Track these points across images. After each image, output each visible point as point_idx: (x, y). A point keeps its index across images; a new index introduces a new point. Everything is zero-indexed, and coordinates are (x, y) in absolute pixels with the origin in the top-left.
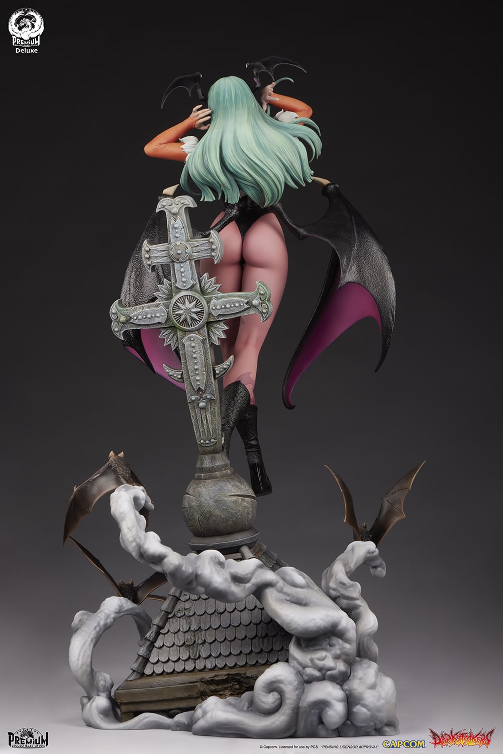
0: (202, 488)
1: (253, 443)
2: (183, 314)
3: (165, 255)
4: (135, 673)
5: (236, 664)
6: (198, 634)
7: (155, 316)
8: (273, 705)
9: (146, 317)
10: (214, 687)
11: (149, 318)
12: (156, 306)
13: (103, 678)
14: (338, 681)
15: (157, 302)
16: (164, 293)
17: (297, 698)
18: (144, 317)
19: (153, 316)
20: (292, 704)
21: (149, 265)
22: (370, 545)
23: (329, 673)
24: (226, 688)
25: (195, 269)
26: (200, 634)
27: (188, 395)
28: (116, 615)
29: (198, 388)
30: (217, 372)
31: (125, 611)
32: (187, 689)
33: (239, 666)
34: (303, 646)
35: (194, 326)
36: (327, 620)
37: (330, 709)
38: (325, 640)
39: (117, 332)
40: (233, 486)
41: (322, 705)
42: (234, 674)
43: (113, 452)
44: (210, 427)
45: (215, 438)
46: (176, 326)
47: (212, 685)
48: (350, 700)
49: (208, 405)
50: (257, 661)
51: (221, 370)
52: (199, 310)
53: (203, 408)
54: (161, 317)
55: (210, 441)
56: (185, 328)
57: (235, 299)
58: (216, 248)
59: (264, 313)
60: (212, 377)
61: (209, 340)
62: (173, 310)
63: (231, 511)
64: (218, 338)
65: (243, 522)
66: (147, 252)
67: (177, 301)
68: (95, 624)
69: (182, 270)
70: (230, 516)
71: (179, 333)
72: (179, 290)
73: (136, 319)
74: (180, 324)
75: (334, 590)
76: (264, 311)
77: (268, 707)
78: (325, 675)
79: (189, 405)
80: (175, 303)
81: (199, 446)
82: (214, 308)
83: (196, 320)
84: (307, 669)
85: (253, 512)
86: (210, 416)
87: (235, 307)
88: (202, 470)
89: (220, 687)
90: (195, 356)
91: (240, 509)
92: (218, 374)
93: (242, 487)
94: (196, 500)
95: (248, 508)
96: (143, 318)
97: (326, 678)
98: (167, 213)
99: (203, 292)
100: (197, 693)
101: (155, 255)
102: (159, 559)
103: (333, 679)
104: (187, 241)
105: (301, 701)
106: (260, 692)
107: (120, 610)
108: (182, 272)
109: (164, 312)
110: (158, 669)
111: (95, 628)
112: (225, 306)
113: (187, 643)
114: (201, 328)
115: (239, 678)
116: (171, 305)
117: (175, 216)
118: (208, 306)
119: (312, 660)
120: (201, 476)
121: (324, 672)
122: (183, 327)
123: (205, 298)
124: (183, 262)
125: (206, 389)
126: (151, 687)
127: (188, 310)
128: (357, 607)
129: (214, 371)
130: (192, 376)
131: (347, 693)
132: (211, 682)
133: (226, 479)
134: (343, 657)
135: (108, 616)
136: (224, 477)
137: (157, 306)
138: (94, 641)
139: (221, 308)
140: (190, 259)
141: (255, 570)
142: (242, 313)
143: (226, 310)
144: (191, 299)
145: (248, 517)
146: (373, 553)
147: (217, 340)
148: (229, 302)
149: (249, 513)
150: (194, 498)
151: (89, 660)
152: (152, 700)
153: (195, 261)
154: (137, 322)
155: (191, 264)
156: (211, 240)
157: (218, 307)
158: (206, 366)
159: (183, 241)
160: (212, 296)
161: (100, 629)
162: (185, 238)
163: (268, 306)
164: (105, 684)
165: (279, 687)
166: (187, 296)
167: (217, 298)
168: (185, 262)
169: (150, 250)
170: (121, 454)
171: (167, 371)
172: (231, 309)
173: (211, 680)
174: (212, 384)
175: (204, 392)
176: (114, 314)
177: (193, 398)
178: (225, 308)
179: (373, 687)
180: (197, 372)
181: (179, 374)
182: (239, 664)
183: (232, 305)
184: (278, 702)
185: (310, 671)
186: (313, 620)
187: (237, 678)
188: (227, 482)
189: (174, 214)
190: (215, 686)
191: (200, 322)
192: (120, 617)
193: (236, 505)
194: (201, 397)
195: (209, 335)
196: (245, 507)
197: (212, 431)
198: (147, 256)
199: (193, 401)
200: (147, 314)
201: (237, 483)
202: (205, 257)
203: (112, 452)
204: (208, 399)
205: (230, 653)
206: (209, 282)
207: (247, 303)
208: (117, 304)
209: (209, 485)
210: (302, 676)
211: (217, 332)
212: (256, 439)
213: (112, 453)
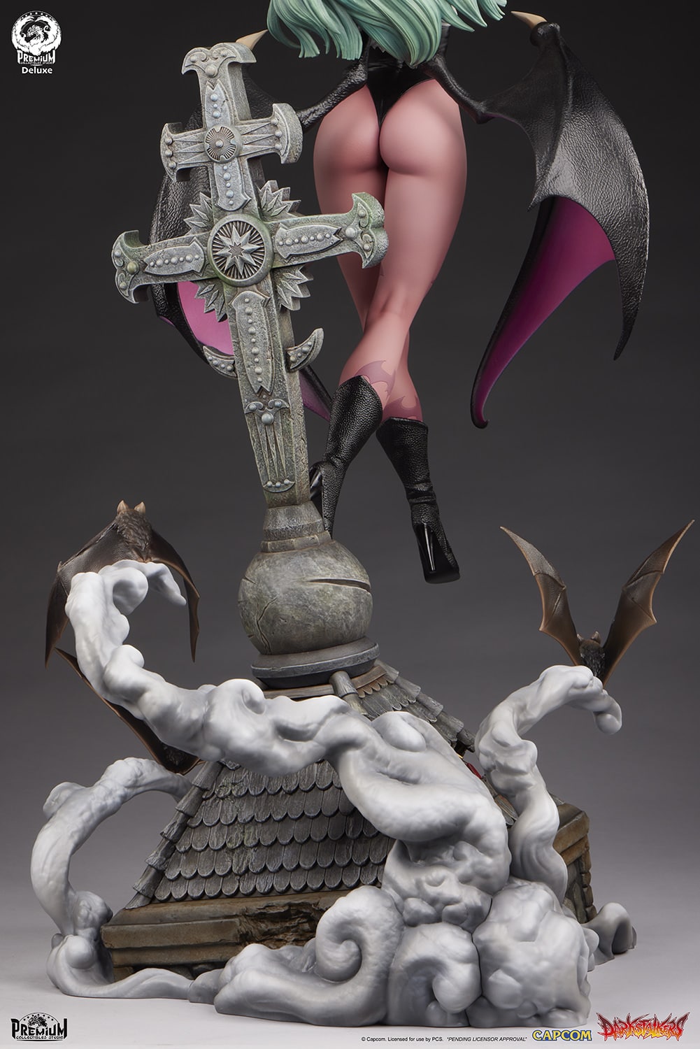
0: (266, 566)
1: (422, 488)
2: (228, 256)
3: (198, 150)
4: (142, 897)
5: (306, 886)
6: (249, 828)
7: (185, 259)
8: (346, 965)
9: (170, 262)
10: (267, 926)
11: (174, 264)
12: (186, 242)
13: (86, 904)
14: (464, 924)
15: (189, 234)
16: (201, 219)
17: (387, 954)
18: (167, 261)
19: (181, 259)
20: (376, 965)
21: (173, 169)
22: (583, 675)
23: (450, 908)
24: (288, 929)
25: (249, 173)
26: (252, 830)
27: (244, 401)
28: (127, 790)
29: (259, 387)
30: (292, 359)
31: (146, 785)
32: (219, 928)
33: (312, 889)
34: (411, 858)
35: (249, 276)
36: (447, 811)
37: (444, 975)
38: (448, 848)
39: (124, 290)
40: (320, 563)
41: (429, 969)
42: (299, 904)
43: (125, 502)
44: (283, 457)
45: (291, 477)
46: (219, 277)
47: (263, 922)
48: (485, 961)
49: (278, 418)
50: (342, 881)
51: (299, 355)
52: (256, 247)
53: (269, 424)
54: (193, 262)
55: (282, 482)
56: (233, 280)
57: (317, 226)
58: (283, 135)
59: (367, 251)
60: (284, 368)
61: (277, 301)
62: (213, 247)
63: (313, 608)
64: (292, 297)
65: (336, 628)
66: (169, 145)
67: (219, 231)
68: (84, 807)
69: (226, 176)
70: (311, 617)
71: (227, 290)
72: (223, 212)
73: (153, 266)
74: (226, 274)
75: (487, 754)
76: (367, 247)
77: (336, 967)
78: (441, 914)
79: (247, 418)
80: (217, 235)
81: (264, 491)
82: (281, 243)
83: (251, 265)
84: (410, 900)
85: (359, 611)
86: (281, 437)
87: (317, 240)
88: (269, 535)
89: (278, 926)
90: (252, 330)
91: (330, 605)
92: (294, 362)
93: (338, 565)
94: (253, 588)
95: (347, 604)
96: (164, 263)
97: (443, 919)
98: (200, 75)
99: (263, 215)
100: (235, 936)
101: (181, 151)
102: (135, 694)
103: (455, 920)
104: (234, 123)
105: (394, 960)
106: (324, 939)
107: (136, 781)
108: (226, 180)
109: (199, 253)
110: (179, 893)
111: (82, 814)
112: (300, 239)
113: (229, 845)
114: (263, 278)
115: (308, 911)
116: (211, 239)
117: (212, 80)
118: (272, 240)
119: (419, 885)
120: (267, 545)
121: (438, 906)
122: (230, 279)
123: (267, 227)
124: (227, 162)
125: (272, 388)
126: (162, 922)
127: (237, 247)
128: (522, 788)
129: (287, 357)
130: (249, 366)
131: (479, 946)
132: (260, 917)
133: (308, 551)
134: (478, 880)
135: (110, 793)
136: (306, 547)
137: (189, 242)
138: (76, 838)
139: (294, 243)
140: (238, 157)
141: (327, 717)
142: (329, 251)
143: (302, 245)
144: (243, 227)
145: (346, 620)
146: (585, 687)
147: (291, 301)
148: (307, 232)
149: (348, 613)
150: (251, 585)
151: (64, 870)
152: (162, 945)
153: (248, 160)
154: (155, 271)
155: (241, 165)
156: (274, 121)
157: (288, 241)
158: (273, 347)
159: (226, 123)
160: (279, 221)
161: (92, 816)
162: (229, 118)
163: (372, 238)
164: (88, 914)
165: (355, 932)
166: (236, 222)
167: (288, 226)
168: (230, 161)
169: (173, 141)
170: (141, 507)
171: (210, 358)
172: (310, 243)
173: (261, 913)
174: (284, 380)
175: (270, 395)
176: (118, 257)
177: (252, 406)
178: (300, 242)
179: (530, 937)
180: (257, 360)
181: (229, 364)
182: (311, 886)
183: (312, 238)
184: (354, 959)
185: (415, 904)
186: (420, 810)
187: (304, 910)
188: (310, 556)
189: (211, 76)
190: (269, 924)
191: (258, 268)
192: (137, 794)
193: (322, 599)
194: (266, 404)
195: (276, 292)
196: (341, 601)
197: (286, 465)
198: (169, 152)
199: (253, 411)
200: (172, 256)
201: (329, 558)
202: (265, 153)
203: (122, 501)
204: (277, 407)
205: (298, 866)
206: (275, 196)
207: (337, 233)
208: (123, 239)
209: (277, 562)
210: (401, 914)
211: (290, 287)
212: (427, 481)
213: (122, 505)
